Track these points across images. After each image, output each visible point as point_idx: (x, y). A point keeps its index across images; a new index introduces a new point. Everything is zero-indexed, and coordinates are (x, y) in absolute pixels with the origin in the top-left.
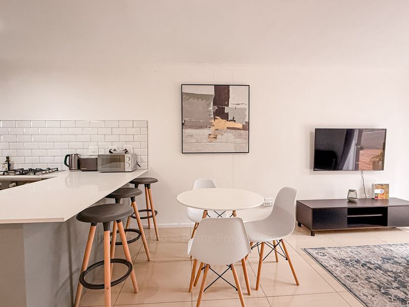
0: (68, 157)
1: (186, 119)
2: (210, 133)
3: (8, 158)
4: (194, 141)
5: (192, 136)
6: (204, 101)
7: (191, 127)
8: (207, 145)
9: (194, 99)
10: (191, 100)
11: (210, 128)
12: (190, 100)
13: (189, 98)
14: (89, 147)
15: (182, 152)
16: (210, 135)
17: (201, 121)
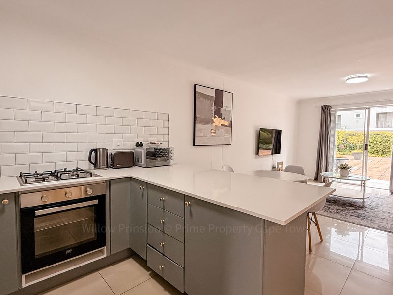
0: (93, 153)
1: (198, 115)
2: (212, 128)
4: (202, 135)
5: (201, 130)
6: (209, 101)
7: (201, 123)
8: (211, 138)
9: (203, 98)
11: (212, 124)
12: (201, 99)
13: (201, 97)
14: (114, 140)
15: (194, 145)
16: (212, 130)
17: (207, 118)
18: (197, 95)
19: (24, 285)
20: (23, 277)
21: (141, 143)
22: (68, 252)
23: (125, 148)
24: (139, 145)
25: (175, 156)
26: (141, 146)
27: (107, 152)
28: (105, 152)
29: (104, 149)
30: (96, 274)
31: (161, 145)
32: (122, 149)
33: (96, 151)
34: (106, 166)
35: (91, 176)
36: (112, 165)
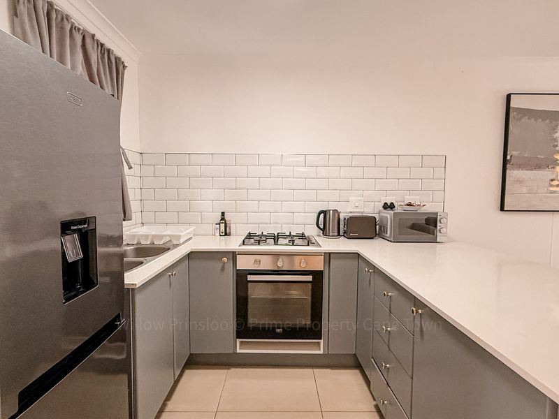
0: (322, 215)
1: (514, 153)
2: (553, 177)
3: (223, 214)
4: (525, 190)
5: (521, 182)
6: (547, 121)
7: (520, 167)
8: (549, 197)
9: (529, 118)
10: (525, 119)
11: (553, 168)
12: (522, 120)
13: (522, 117)
14: (350, 198)
15: (502, 209)
16: (552, 180)
17: (539, 156)
18: (512, 114)
19: (239, 351)
20: (238, 341)
21: (392, 204)
22: (278, 330)
23: (366, 210)
24: (389, 206)
25: (448, 227)
26: (392, 209)
27: (339, 215)
28: (337, 215)
29: (335, 211)
30: (310, 370)
31: (423, 208)
32: (362, 212)
33: (325, 212)
34: (336, 234)
35: (308, 245)
36: (345, 233)
